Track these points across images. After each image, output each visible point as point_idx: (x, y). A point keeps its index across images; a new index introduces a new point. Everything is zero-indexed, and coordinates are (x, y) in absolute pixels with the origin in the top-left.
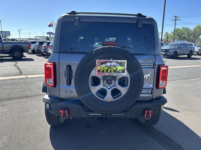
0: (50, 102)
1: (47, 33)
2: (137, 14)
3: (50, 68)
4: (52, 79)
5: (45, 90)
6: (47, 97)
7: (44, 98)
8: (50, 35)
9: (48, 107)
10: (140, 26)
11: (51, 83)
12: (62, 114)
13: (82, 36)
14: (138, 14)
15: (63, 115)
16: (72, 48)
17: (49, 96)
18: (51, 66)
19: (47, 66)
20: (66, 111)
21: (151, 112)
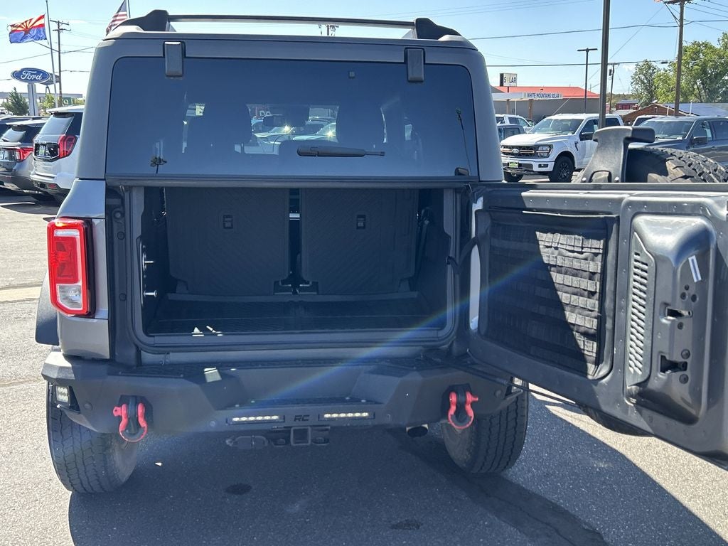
0: (72, 376)
1: (17, 75)
2: (413, 20)
3: (73, 239)
4: (80, 283)
5: (46, 333)
6: (57, 359)
7: (47, 366)
8: (31, 82)
9: (65, 399)
10: (417, 72)
11: (72, 302)
12: (124, 422)
13: (200, 102)
14: (418, 20)
15: (127, 427)
16: (157, 162)
17: (69, 357)
18: (75, 233)
19: (59, 233)
20: (140, 409)
21: (470, 398)
